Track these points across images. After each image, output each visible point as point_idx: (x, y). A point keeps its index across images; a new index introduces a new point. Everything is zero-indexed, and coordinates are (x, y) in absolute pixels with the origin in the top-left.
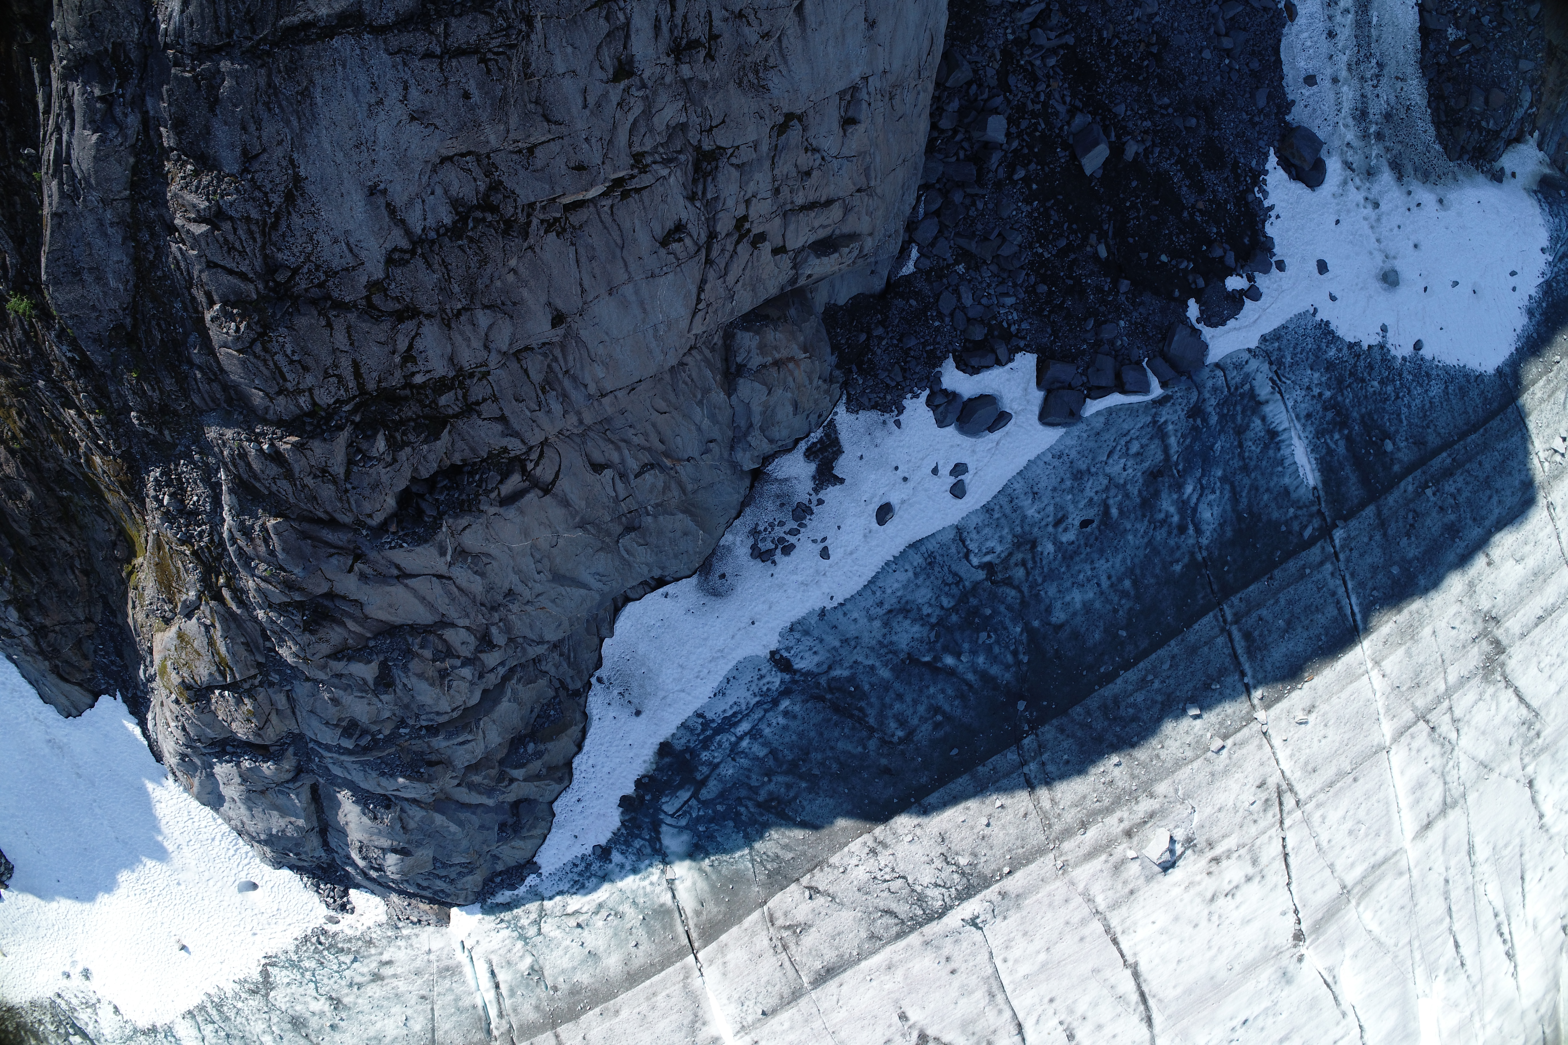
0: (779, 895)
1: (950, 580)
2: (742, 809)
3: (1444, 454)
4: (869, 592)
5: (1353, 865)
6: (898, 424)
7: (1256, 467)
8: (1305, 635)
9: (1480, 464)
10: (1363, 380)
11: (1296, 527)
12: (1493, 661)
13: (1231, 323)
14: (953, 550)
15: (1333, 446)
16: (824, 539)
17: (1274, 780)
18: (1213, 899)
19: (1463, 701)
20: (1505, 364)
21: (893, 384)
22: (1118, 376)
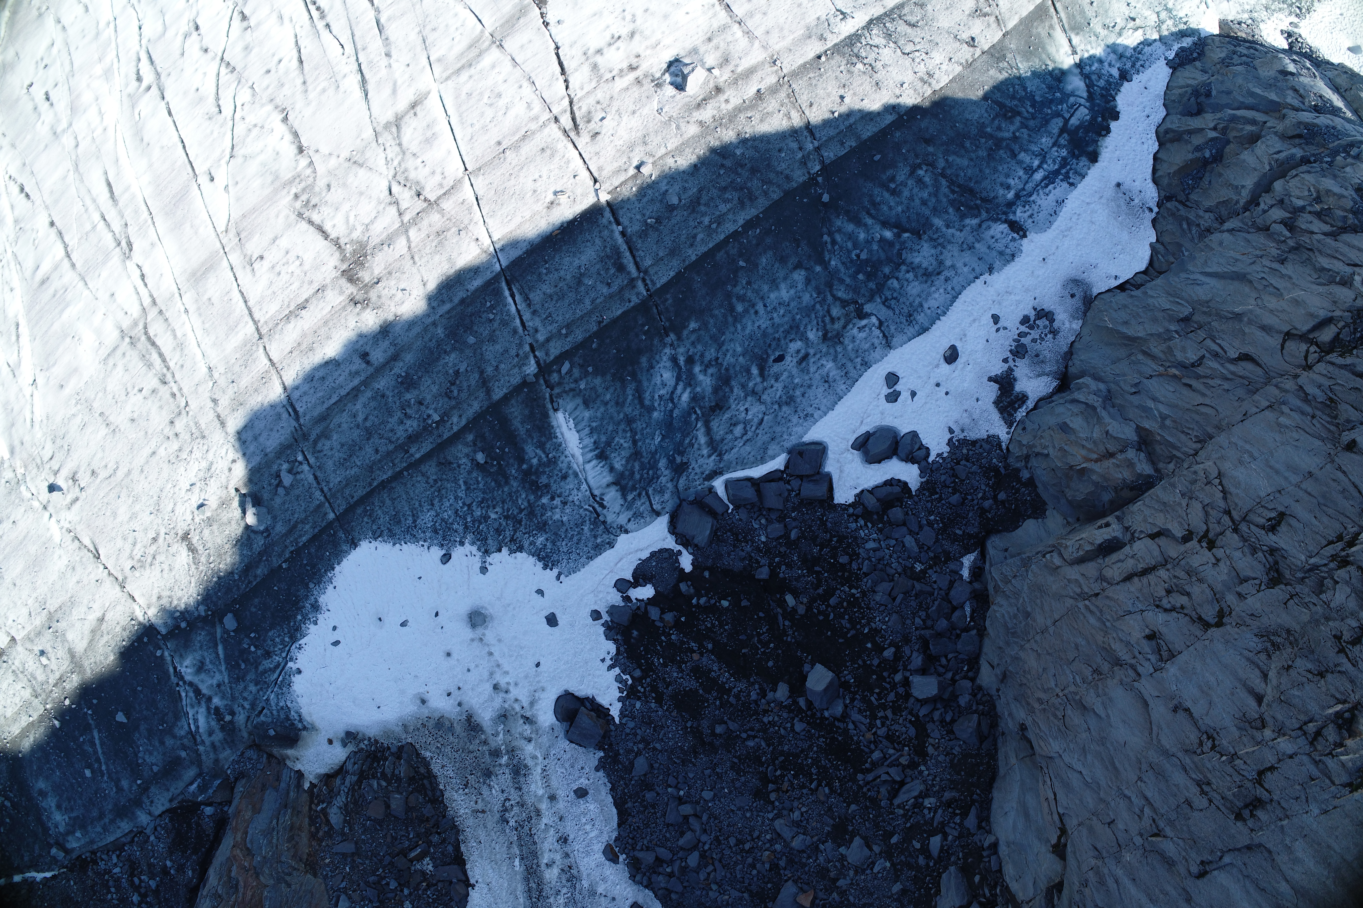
0: (995, 41)
1: (893, 302)
2: (1031, 110)
3: (418, 456)
4: (957, 289)
5: (493, 67)
6: (951, 431)
7: (619, 423)
8: (562, 273)
9: (377, 451)
10: (507, 518)
11: (576, 372)
12: (355, 262)
13: (645, 555)
14: (892, 328)
15: (539, 451)
16: (998, 330)
17: (582, 142)
18: (632, 34)
19: (389, 220)
20: (347, 553)
21: (963, 462)
22: (759, 492)
